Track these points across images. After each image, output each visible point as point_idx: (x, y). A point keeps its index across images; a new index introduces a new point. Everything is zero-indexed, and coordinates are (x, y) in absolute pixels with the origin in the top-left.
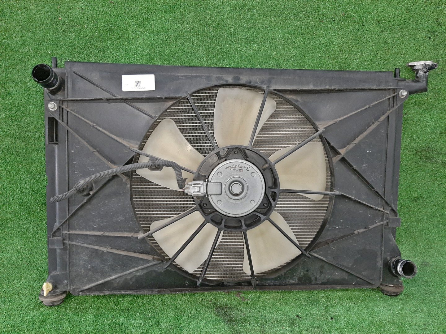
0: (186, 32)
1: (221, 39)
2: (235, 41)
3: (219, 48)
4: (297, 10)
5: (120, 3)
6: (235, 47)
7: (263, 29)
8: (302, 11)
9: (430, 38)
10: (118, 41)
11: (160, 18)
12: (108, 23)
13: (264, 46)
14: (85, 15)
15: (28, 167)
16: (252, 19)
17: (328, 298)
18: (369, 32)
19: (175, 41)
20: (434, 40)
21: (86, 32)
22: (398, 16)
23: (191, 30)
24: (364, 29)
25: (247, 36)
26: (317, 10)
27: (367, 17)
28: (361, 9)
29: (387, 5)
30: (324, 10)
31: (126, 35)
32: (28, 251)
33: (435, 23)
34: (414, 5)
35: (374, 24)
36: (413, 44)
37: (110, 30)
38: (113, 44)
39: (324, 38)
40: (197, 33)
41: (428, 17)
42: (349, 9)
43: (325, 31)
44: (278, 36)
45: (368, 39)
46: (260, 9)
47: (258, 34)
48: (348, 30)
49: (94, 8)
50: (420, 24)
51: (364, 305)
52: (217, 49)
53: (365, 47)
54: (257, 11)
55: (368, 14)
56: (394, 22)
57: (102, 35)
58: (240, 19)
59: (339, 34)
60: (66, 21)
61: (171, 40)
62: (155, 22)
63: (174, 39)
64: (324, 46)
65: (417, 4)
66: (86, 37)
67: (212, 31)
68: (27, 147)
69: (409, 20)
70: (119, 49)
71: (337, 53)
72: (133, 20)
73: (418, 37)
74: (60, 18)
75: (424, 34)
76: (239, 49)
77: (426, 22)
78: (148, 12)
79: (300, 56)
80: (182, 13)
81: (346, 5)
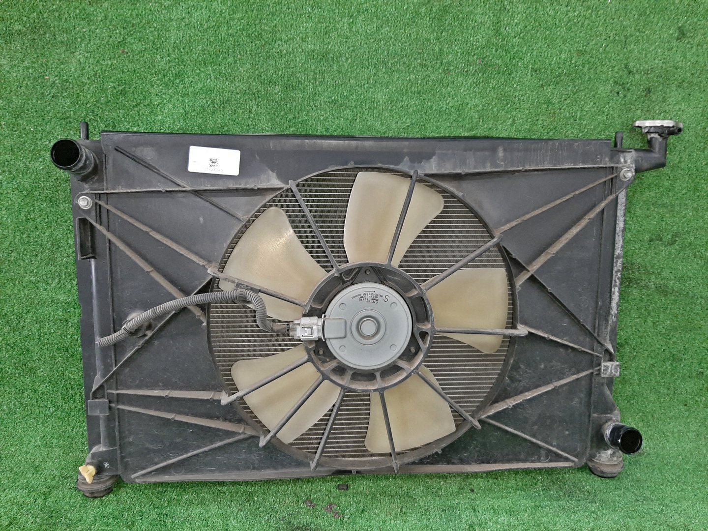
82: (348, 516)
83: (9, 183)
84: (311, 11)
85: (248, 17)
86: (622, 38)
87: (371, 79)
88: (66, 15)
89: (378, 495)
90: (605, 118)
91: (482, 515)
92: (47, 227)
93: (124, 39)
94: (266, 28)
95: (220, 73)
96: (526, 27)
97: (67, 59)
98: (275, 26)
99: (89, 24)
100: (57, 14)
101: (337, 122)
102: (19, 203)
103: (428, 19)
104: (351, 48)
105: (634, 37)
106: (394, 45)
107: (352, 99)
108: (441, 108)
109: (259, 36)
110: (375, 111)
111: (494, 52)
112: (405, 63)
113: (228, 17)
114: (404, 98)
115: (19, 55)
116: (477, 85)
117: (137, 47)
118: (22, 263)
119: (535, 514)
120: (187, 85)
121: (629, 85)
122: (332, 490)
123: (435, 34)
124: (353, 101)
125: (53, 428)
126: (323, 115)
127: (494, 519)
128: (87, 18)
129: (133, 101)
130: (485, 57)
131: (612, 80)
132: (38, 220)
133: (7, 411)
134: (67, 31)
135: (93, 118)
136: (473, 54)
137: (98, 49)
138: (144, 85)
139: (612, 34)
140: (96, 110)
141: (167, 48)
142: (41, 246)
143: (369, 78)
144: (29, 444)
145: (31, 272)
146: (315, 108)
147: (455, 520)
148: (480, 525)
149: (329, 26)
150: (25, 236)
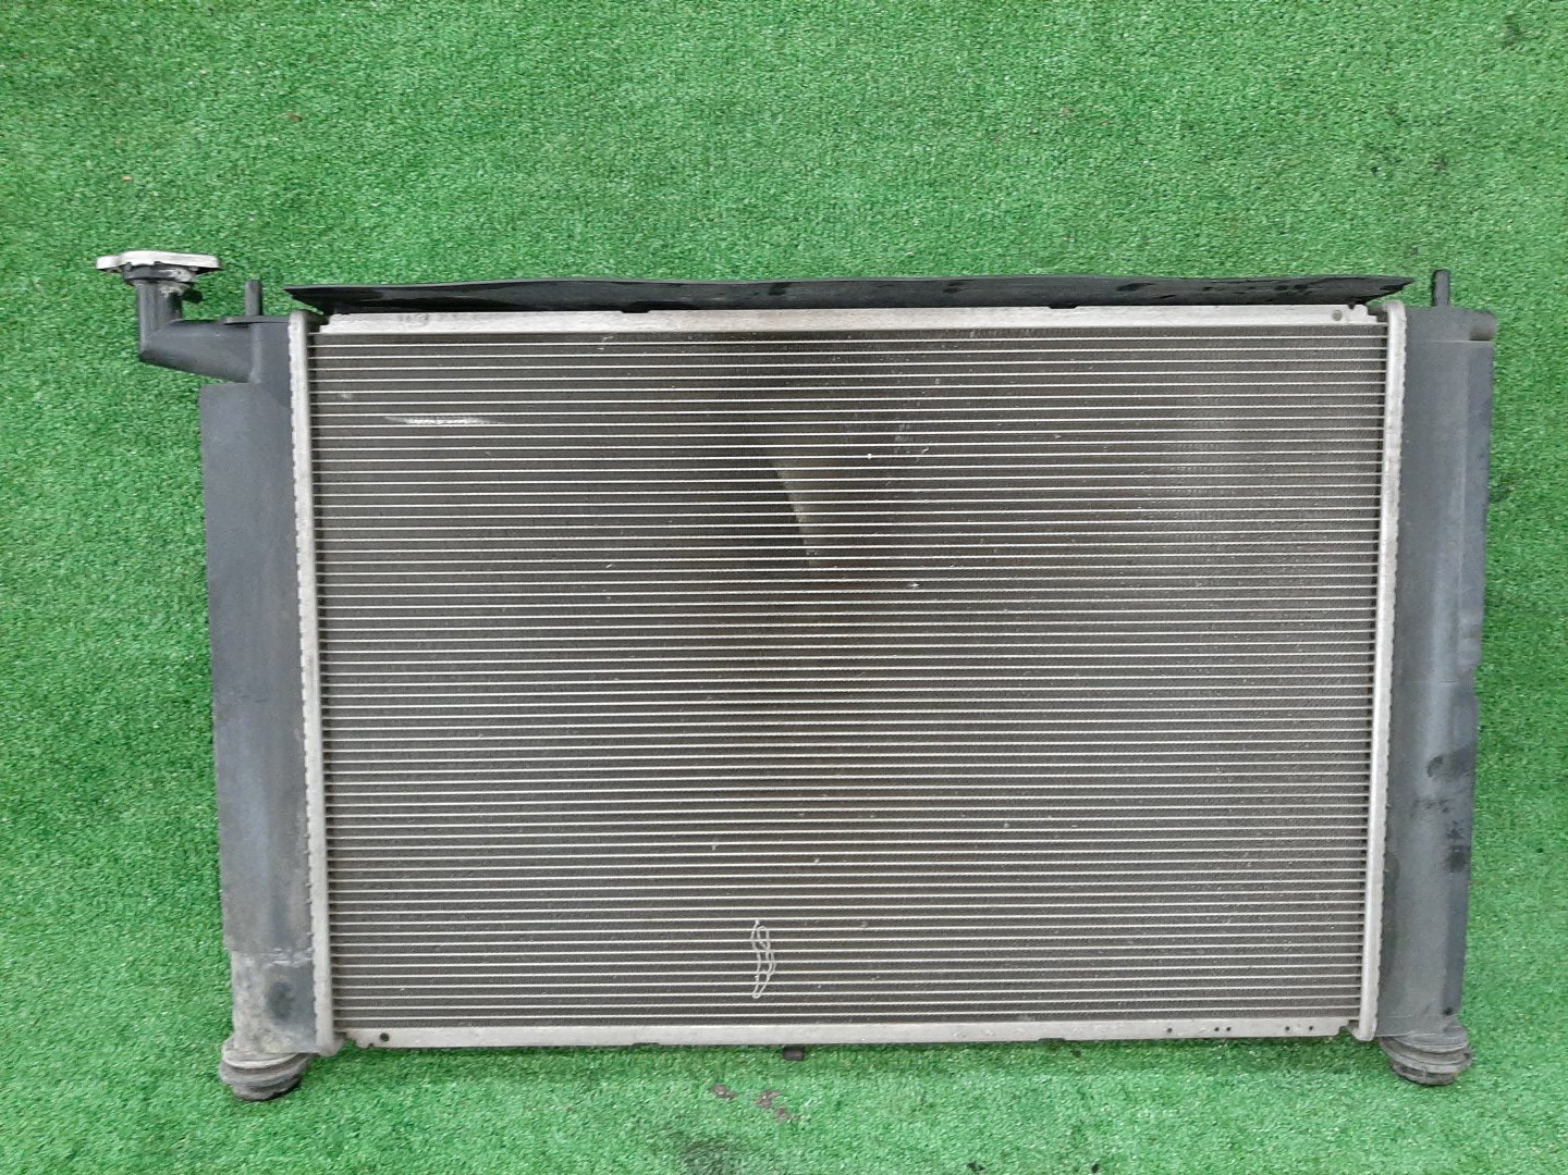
0: (542, 198)
1: (664, 215)
2: (709, 220)
3: (657, 243)
4: (909, 105)
5: (322, 117)
6: (713, 239)
7: (797, 176)
8: (923, 110)
9: (1374, 170)
10: (325, 238)
11: (458, 160)
12: (285, 183)
13: (806, 231)
14: (209, 162)
15: (30, 680)
16: (759, 144)
17: (1083, 1096)
18: (1160, 165)
19: (509, 229)
20: (1390, 176)
21: (217, 217)
22: (1256, 104)
23: (559, 191)
24: (1141, 155)
25: (746, 201)
26: (975, 103)
27: (1150, 114)
28: (1125, 90)
29: (1213, 69)
30: (1000, 101)
31: (349, 222)
32: (39, 975)
33: (1386, 120)
34: (1306, 62)
35: (1177, 135)
36: (1318, 194)
37: (296, 205)
38: (308, 252)
39: (1009, 194)
40: (580, 201)
41: (1360, 99)
42: (1084, 94)
43: (1009, 170)
44: (850, 193)
45: (1162, 188)
46: (784, 109)
47: (785, 193)
48: (1089, 163)
49: (238, 137)
50: (1336, 126)
51: (1212, 1117)
52: (651, 249)
53: (1153, 215)
54: (774, 116)
55: (1150, 104)
56: (1246, 123)
57: (269, 223)
58: (722, 148)
59: (1058, 179)
60: (150, 186)
61: (498, 227)
62: (442, 171)
63: (508, 224)
64: (1010, 221)
65: (1317, 59)
66: (218, 232)
67: (630, 192)
68: (29, 610)
69: (1297, 114)
70: (329, 264)
71: (1057, 241)
72: (366, 171)
73: (1333, 169)
74: (127, 178)
75: (1353, 158)
76: (723, 245)
77: (1356, 118)
78: (415, 141)
79: (931, 257)
80: (527, 136)
81: (1073, 80)
82: (809, 1117)
83: (55, 407)
84: (694, 15)
85: (560, 34)
86: (1382, 48)
87: (828, 158)
88: (161, 40)
89: (871, 1070)
90: (1348, 227)
91: (1100, 1106)
92: (139, 502)
93: (293, 90)
94: (597, 55)
95: (504, 155)
96: (1167, 30)
97: (168, 136)
98: (617, 50)
99: (211, 59)
100: (140, 39)
101: (756, 252)
102: (79, 450)
103: (949, 21)
104: (783, 92)
105: (1406, 45)
106: (876, 81)
107: (787, 202)
108: (983, 215)
109: (584, 75)
110: (839, 226)
111: (1096, 89)
112: (899, 121)
113: (516, 34)
114: (901, 197)
115: (62, 132)
116: (1060, 163)
117: (323, 104)
118: (83, 581)
119: (1218, 1101)
120: (434, 183)
121: (1398, 151)
122: (770, 1061)
123: (965, 54)
124: (789, 207)
125: (155, 940)
126: (725, 239)
127: (1127, 1114)
128: (209, 45)
129: (317, 222)
130: (1078, 101)
131: (1360, 141)
132: (120, 485)
133: (54, 908)
134: (164, 76)
135: (233, 261)
136: (1049, 94)
137: (235, 112)
138: (340, 186)
139: (1357, 40)
140: (239, 244)
141: (387, 107)
142: (126, 541)
143: (822, 155)
144: (103, 978)
145: (103, 601)
146: (708, 224)
147: (1042, 1119)
148: (1097, 1126)
149: (732, 46)
150: (91, 520)
